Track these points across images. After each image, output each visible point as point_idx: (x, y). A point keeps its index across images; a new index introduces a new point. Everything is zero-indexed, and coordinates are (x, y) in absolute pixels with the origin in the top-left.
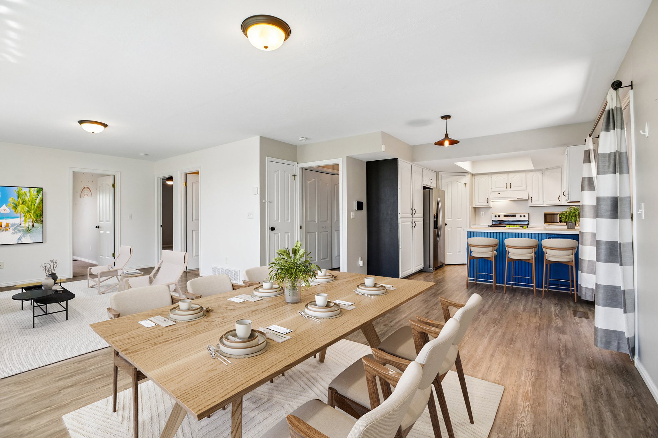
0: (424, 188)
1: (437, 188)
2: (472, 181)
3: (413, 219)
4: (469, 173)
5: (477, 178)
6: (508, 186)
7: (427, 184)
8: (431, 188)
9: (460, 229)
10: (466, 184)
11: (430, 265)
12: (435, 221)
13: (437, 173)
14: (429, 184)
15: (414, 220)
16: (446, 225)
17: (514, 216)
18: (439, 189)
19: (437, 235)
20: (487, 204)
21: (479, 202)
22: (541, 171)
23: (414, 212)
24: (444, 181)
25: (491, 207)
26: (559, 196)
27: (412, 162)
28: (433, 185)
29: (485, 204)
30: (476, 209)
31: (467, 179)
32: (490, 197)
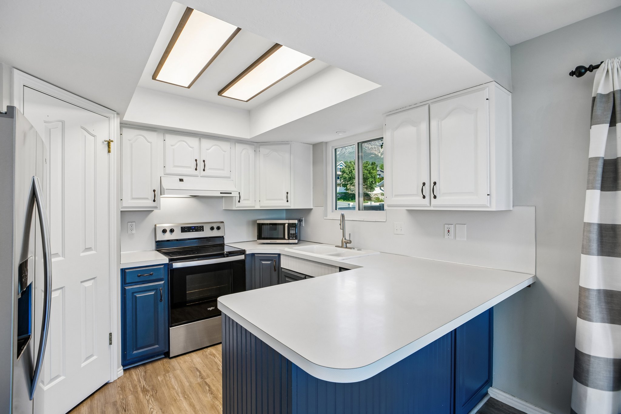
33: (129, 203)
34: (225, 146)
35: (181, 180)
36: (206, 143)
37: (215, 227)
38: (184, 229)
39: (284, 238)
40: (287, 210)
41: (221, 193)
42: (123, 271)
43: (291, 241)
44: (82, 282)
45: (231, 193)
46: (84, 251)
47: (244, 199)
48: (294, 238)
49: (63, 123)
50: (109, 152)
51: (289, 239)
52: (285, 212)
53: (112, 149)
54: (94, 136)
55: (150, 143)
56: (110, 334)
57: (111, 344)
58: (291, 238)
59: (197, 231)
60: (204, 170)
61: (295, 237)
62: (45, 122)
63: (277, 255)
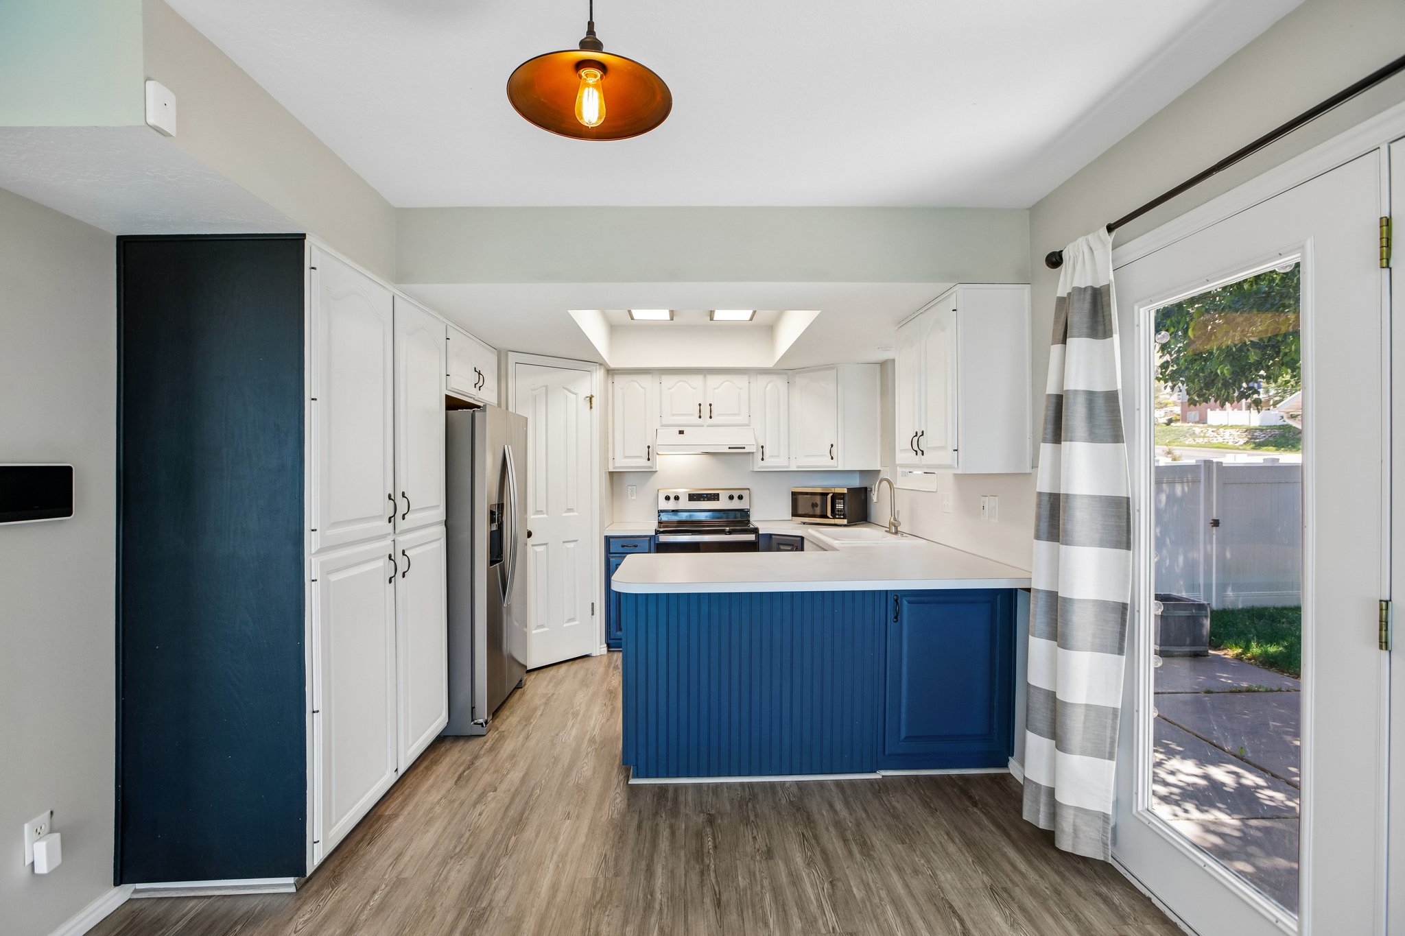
0: (453, 404)
1: (499, 405)
2: (607, 390)
3: (400, 539)
4: (601, 364)
5: (620, 381)
6: (705, 411)
7: (464, 388)
8: (479, 407)
9: (571, 545)
10: (591, 398)
11: (473, 708)
12: (492, 533)
13: (501, 355)
14: (473, 391)
15: (404, 541)
16: (529, 534)
17: (715, 497)
18: (507, 408)
19: (500, 586)
20: (649, 464)
21: (626, 457)
22: (786, 374)
23: (402, 509)
24: (523, 383)
25: (656, 471)
26: (832, 446)
27: (396, 283)
28: (486, 395)
29: (642, 462)
30: (615, 478)
31: (594, 382)
32: (659, 442)
33: (621, 463)
34: (741, 381)
35: (681, 432)
36: (713, 381)
37: (736, 495)
38: (692, 497)
39: (825, 517)
40: (861, 472)
41: (729, 448)
42: (608, 539)
43: (832, 521)
44: (564, 542)
45: (744, 448)
46: (566, 512)
47: (770, 456)
48: (842, 517)
49: (546, 387)
50: (591, 408)
51: (834, 517)
52: (858, 475)
53: (593, 405)
54: (576, 394)
55: (644, 388)
56: (593, 604)
57: (593, 614)
58: (837, 516)
59: (709, 499)
60: (711, 417)
61: (843, 515)
62: (532, 390)
63: (799, 539)
